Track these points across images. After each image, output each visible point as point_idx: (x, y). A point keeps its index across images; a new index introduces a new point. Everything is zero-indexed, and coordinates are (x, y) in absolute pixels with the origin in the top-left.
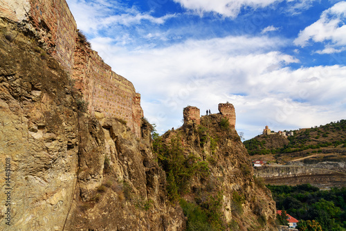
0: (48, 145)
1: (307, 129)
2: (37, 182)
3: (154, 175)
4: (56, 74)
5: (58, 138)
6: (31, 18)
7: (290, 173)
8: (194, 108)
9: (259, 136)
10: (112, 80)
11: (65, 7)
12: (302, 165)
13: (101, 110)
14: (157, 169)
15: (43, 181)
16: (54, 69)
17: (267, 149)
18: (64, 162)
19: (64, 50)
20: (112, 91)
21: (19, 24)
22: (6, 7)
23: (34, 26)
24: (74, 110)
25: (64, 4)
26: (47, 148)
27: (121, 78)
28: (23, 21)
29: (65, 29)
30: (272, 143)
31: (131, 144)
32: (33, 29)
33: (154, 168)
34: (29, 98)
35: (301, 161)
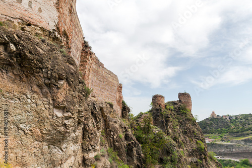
0: (66, 122)
1: (246, 115)
2: (56, 150)
3: (133, 147)
4: (73, 68)
5: (73, 116)
6: (58, 28)
7: (234, 150)
8: (160, 96)
9: (207, 119)
10: (104, 74)
11: (78, 21)
12: (243, 143)
13: (96, 95)
14: (135, 143)
15: (60, 150)
16: (72, 64)
17: (214, 129)
18: (74, 135)
19: (75, 51)
20: (104, 82)
21: (50, 32)
22: (43, 20)
23: (59, 34)
24: (83, 95)
25: (77, 20)
26: (65, 124)
27: (110, 73)
28: (53, 30)
29: (76, 37)
30: (218, 124)
31: (116, 122)
32: (59, 36)
33: (133, 142)
34: (55, 85)
35: (242, 140)
